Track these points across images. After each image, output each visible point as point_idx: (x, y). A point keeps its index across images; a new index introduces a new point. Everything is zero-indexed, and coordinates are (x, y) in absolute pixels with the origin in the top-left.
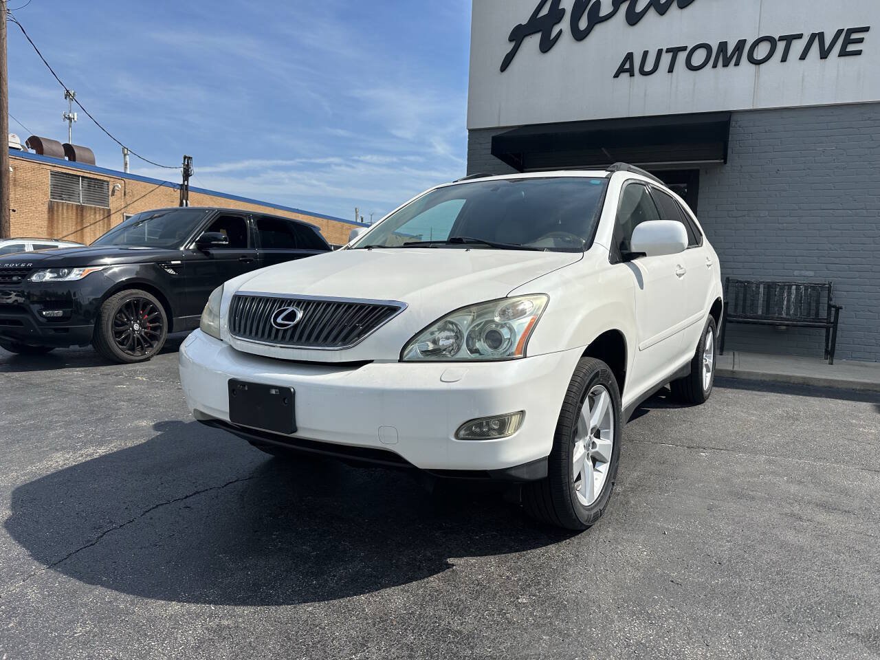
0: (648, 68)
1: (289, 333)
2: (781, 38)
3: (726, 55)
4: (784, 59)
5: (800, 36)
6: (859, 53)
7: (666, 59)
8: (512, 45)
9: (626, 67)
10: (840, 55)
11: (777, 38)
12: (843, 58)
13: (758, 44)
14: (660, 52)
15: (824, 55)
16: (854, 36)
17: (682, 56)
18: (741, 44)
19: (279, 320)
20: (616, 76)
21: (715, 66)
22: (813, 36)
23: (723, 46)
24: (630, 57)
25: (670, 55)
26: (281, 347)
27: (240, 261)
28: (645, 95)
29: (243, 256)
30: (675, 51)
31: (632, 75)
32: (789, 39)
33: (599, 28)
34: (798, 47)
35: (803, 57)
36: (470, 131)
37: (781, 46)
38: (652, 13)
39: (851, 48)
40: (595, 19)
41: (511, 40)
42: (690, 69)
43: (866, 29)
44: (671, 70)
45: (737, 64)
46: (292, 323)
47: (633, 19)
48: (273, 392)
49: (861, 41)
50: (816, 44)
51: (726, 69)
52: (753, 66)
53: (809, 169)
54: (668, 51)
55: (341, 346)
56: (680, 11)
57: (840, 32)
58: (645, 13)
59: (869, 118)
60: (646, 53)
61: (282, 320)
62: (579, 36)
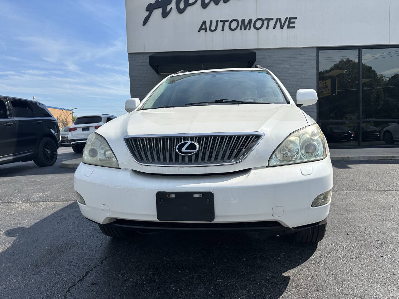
0: (213, 28)
1: (193, 158)
2: (266, 19)
3: (245, 25)
4: (267, 28)
5: (272, 19)
6: (294, 27)
7: (220, 25)
8: (147, 13)
9: (203, 27)
10: (287, 28)
11: (264, 19)
12: (288, 29)
13: (257, 21)
14: (217, 21)
15: (282, 27)
16: (292, 21)
17: (227, 24)
18: (250, 21)
19: (184, 150)
20: (199, 31)
21: (241, 29)
22: (277, 19)
23: (243, 21)
24: (204, 23)
25: (222, 23)
26: (189, 167)
27: (5, 125)
28: (213, 40)
29: (7, 122)
30: (224, 22)
31: (206, 31)
32: (269, 20)
33: (189, 9)
34: (272, 23)
35: (274, 28)
36: (129, 54)
37: (266, 22)
38: (212, 4)
39: (291, 25)
40: (187, 4)
41: (147, 10)
42: (230, 30)
43: (296, 18)
44: (223, 30)
45: (249, 29)
46: (195, 151)
47: (205, 6)
48: (196, 196)
49: (294, 23)
50: (278, 22)
51: (245, 31)
52: (256, 30)
53: (280, 74)
54: (221, 21)
55: (235, 161)
56: (224, 4)
57: (287, 18)
58: (209, 3)
59: (300, 54)
60: (211, 22)
61: (186, 149)
62: (181, 11)
